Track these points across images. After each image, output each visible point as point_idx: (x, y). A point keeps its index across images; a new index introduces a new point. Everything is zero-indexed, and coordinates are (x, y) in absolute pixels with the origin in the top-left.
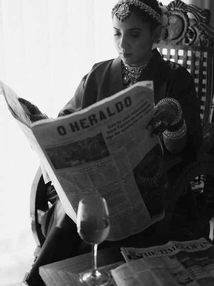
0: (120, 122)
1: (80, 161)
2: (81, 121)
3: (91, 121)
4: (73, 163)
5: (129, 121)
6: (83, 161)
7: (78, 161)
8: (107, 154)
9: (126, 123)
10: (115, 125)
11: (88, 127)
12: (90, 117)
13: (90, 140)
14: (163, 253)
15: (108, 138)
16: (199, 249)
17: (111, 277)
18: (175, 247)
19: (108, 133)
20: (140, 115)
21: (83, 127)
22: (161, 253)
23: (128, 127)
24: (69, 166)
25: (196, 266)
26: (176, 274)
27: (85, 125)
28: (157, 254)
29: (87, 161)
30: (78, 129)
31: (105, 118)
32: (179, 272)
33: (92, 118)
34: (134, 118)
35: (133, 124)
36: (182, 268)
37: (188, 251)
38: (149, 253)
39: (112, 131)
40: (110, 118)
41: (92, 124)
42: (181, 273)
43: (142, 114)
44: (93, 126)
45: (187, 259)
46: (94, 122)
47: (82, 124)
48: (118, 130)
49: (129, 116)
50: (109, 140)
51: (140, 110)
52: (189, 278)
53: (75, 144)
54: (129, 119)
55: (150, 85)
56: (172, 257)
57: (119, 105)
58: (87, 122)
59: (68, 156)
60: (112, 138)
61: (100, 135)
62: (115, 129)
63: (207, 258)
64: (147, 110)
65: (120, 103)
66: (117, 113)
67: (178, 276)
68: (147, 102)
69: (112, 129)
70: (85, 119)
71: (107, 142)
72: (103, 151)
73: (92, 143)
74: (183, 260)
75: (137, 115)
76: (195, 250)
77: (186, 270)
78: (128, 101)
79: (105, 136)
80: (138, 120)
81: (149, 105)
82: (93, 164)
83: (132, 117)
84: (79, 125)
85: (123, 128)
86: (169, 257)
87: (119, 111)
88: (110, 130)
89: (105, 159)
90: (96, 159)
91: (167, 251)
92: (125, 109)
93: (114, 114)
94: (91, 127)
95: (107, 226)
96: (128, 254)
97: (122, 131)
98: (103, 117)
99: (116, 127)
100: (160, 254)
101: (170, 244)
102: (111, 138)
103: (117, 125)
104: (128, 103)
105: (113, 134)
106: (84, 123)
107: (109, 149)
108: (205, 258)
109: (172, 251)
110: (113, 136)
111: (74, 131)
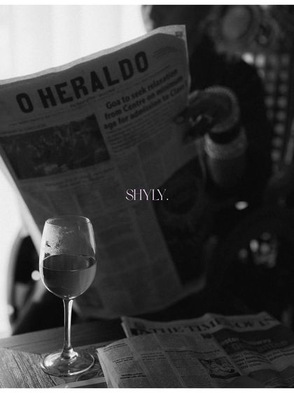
0: (128, 99)
1: (59, 166)
2: (58, 87)
3: (76, 89)
4: (48, 169)
5: (143, 101)
6: (64, 166)
7: (55, 166)
8: (106, 157)
9: (137, 104)
10: (119, 103)
11: (70, 99)
12: (73, 82)
13: (75, 126)
14: (192, 330)
15: (106, 127)
16: (257, 327)
17: (97, 361)
18: (215, 323)
19: (107, 116)
20: (164, 94)
21: (63, 101)
22: (189, 330)
23: (141, 112)
24: (41, 174)
25: (247, 352)
26: (209, 362)
27: (65, 96)
28: (183, 331)
29: (71, 167)
30: (54, 104)
31: (101, 87)
32: (216, 360)
33: (78, 83)
34: (153, 95)
35: (150, 107)
36: (222, 354)
37: (236, 329)
38: (169, 330)
39: (113, 115)
40: (111, 88)
41: (78, 96)
42: (218, 361)
43: (168, 92)
44: (80, 100)
45: (234, 340)
46: (81, 91)
47: (61, 94)
48: (124, 115)
49: (144, 91)
50: (109, 130)
51: (164, 84)
52: (233, 371)
53: (49, 132)
54: (144, 96)
55: (181, 34)
56: (207, 336)
57: (126, 65)
58: (69, 91)
59: (39, 155)
60: (115, 128)
61: (92, 119)
62: (119, 112)
63: (269, 341)
64: (177, 86)
65: (127, 61)
66: (122, 81)
67: (213, 365)
68: (175, 72)
69: (114, 109)
70: (65, 84)
71: (105, 134)
72: (98, 151)
73: (78, 133)
74: (226, 341)
75: (159, 92)
76: (249, 329)
77: (228, 357)
78: (141, 59)
79: (102, 122)
80: (159, 101)
81: (180, 79)
82: (81, 173)
83: (149, 93)
84: (56, 95)
85: (133, 112)
86: (202, 335)
87: (126, 77)
88: (110, 111)
89: (102, 166)
90: (85, 164)
91: (202, 328)
92: (137, 75)
93: (117, 81)
94: (75, 99)
95: (91, 264)
96: (133, 327)
97: (132, 117)
98: (97, 84)
99: (120, 107)
100: (187, 331)
101: (207, 317)
102: (112, 127)
103: (123, 104)
104: (142, 66)
105: (115, 119)
106: (64, 92)
107: (109, 147)
108: (265, 341)
109: (208, 327)
110: (114, 124)
111: (46, 106)
